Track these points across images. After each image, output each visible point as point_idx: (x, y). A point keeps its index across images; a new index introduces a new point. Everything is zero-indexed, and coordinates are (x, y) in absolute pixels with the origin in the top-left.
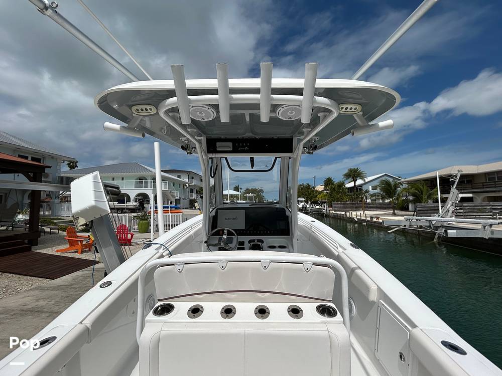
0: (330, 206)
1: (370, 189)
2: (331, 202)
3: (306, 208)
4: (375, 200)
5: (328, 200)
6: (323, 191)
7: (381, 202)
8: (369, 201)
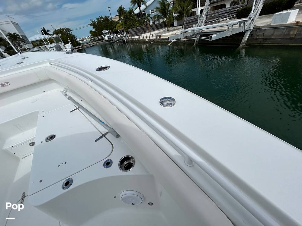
0: (128, 33)
2: (127, 29)
3: (111, 38)
4: (154, 22)
5: (125, 28)
6: (119, 20)
8: (151, 23)
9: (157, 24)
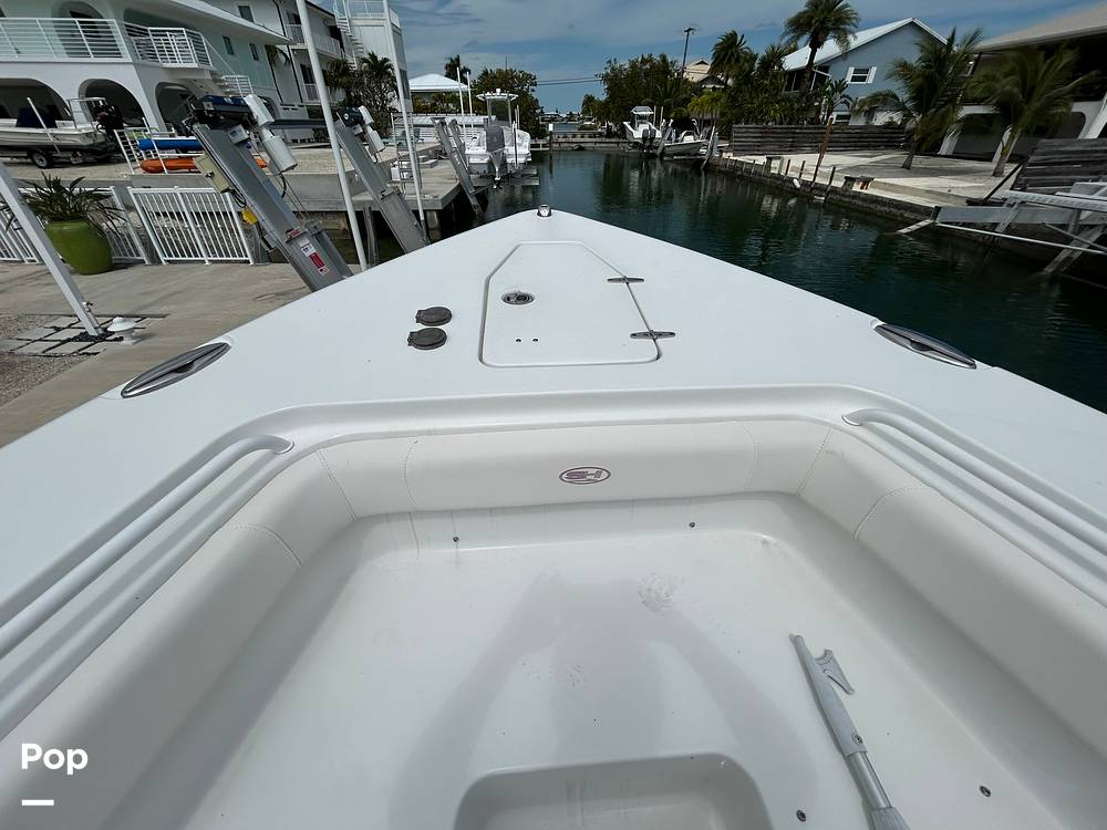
0: (725, 135)
1: (848, 79)
4: (848, 117)
5: (722, 114)
6: (705, 81)
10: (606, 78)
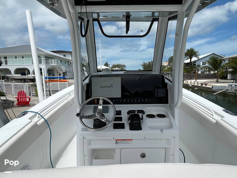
1: (201, 64)
4: (204, 72)
7: (208, 73)
8: (199, 72)
9: (207, 74)
10: (143, 65)
